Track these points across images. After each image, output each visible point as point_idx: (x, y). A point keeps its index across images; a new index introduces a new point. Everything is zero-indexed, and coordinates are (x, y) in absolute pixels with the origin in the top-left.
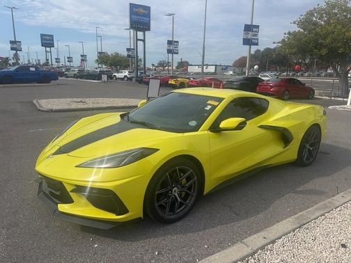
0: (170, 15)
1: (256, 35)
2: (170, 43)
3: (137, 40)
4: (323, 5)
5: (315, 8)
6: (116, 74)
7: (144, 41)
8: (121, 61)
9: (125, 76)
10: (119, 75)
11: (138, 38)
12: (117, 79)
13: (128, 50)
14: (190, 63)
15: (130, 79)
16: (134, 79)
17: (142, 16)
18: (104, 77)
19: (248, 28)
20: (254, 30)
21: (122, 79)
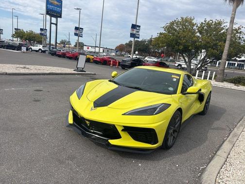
0: (78, 9)
1: (138, 32)
2: (77, 28)
3: (51, 23)
4: (180, 19)
5: (175, 21)
6: (32, 47)
7: (56, 25)
8: (34, 37)
9: (40, 49)
10: (34, 48)
11: (52, 22)
12: (32, 50)
13: (41, 30)
14: (85, 44)
15: (44, 52)
16: (47, 52)
17: (56, 6)
18: (24, 49)
19: (134, 27)
20: (137, 28)
21: (37, 51)
